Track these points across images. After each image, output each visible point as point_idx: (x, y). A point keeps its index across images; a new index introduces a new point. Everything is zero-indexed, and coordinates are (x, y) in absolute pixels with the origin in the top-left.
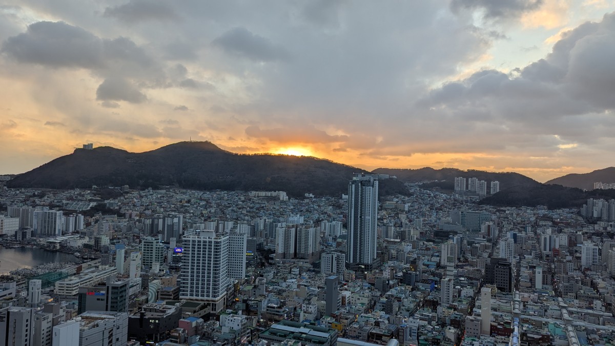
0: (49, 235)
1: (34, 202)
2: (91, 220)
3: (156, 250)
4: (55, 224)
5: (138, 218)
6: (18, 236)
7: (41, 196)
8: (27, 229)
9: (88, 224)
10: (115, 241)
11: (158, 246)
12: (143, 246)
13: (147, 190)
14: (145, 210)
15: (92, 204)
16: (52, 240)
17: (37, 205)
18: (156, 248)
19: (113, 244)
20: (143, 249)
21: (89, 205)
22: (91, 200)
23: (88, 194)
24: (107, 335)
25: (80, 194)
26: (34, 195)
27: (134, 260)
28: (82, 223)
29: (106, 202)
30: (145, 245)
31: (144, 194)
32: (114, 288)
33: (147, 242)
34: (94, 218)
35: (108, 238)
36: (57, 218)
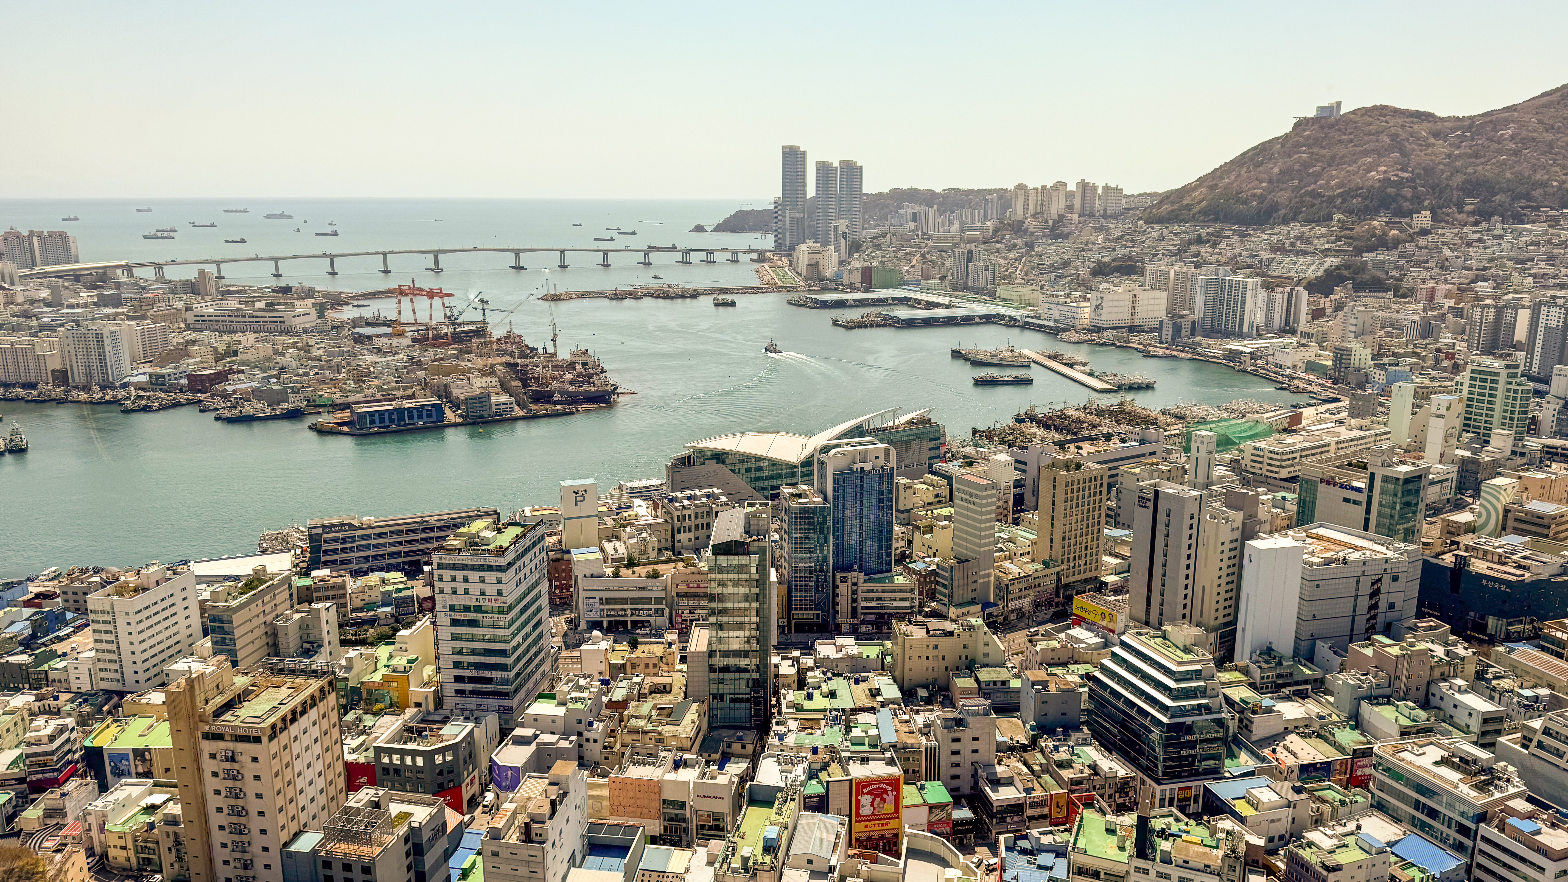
0: (1228, 335)
1: (1198, 255)
2: (1326, 303)
3: (1507, 397)
4: (1243, 308)
5: (1452, 303)
6: (1164, 332)
7: (1214, 241)
8: (1182, 317)
9: (1317, 314)
10: (1386, 360)
11: (1513, 387)
12: (1467, 382)
13: (1484, 225)
14: (1474, 281)
15: (1331, 262)
16: (1235, 345)
17: (1206, 263)
18: (1508, 390)
19: (1382, 367)
20: (1466, 389)
21: (1321, 264)
22: (1326, 253)
23: (1322, 236)
24: (1366, 588)
25: (1300, 238)
26: (1199, 241)
27: (1439, 416)
28: (1304, 309)
29: (1367, 257)
30: (1472, 379)
31: (1476, 236)
32: (1386, 479)
33: (1480, 372)
34: (1332, 297)
35: (1369, 351)
36: (1249, 293)
